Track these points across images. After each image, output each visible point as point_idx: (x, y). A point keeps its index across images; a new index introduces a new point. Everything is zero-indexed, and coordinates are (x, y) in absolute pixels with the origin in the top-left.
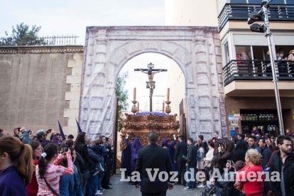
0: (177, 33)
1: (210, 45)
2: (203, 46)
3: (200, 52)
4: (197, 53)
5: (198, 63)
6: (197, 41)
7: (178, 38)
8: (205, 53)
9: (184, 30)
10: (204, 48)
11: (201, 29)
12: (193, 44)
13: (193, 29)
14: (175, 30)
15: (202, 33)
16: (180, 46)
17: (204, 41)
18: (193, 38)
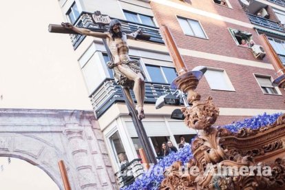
0: (36, 120)
1: (90, 138)
2: (80, 141)
3: (78, 151)
4: (74, 153)
5: (79, 169)
6: (69, 132)
7: (39, 129)
8: (86, 151)
9: (47, 115)
10: (82, 144)
11: (72, 114)
12: (65, 139)
13: (60, 114)
14: (32, 115)
15: (73, 119)
16: (45, 142)
17: (80, 132)
18: (63, 129)
